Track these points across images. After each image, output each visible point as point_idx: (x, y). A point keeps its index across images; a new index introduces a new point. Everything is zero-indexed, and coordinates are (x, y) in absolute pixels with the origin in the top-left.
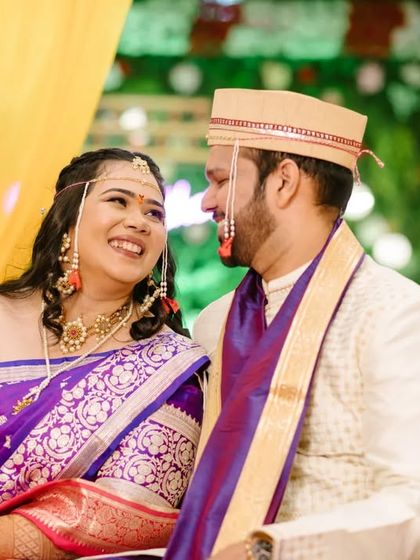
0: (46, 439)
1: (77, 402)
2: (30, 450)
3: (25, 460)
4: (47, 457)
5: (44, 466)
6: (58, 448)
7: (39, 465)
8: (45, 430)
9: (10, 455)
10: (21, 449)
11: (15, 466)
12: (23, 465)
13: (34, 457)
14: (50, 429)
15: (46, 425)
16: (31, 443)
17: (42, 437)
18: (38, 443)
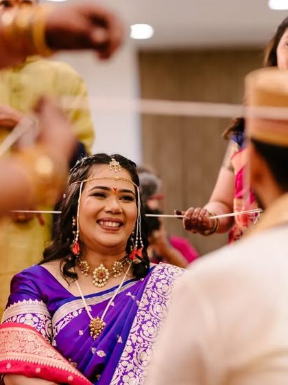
0: (141, 331)
1: (147, 307)
2: (134, 342)
3: (134, 348)
4: (146, 342)
5: (147, 348)
6: (150, 335)
7: (144, 349)
8: (138, 327)
9: (123, 348)
10: (129, 342)
11: (129, 354)
12: (134, 352)
13: (138, 345)
14: (141, 326)
15: (137, 324)
16: (133, 337)
17: (139, 332)
18: (137, 336)
